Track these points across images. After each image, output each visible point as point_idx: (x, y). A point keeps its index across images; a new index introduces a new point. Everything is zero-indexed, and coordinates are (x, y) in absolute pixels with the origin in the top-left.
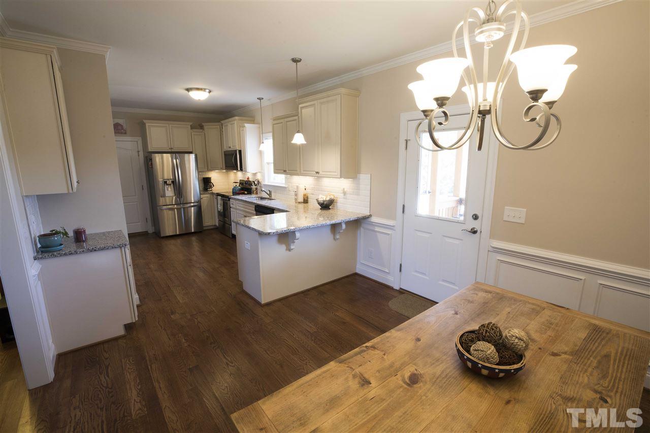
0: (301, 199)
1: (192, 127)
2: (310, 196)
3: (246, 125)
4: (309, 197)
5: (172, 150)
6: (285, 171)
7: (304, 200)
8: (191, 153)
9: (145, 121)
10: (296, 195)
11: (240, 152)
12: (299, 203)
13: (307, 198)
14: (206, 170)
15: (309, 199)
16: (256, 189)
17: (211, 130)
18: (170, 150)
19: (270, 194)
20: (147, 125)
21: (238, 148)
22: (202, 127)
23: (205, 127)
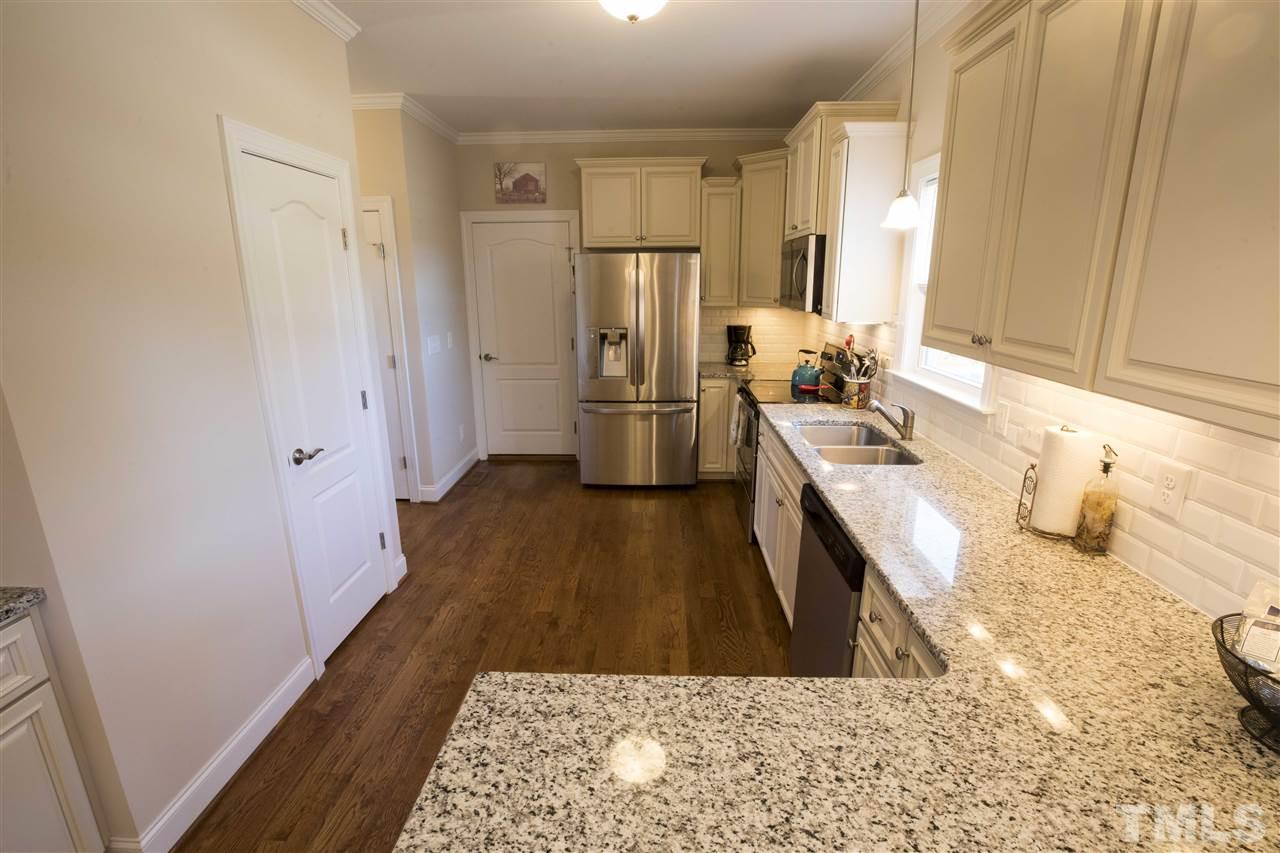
0: (1059, 516)
1: (706, 172)
2: (1128, 515)
3: (851, 127)
4: (1124, 520)
5: (645, 244)
6: (979, 341)
7: (1082, 529)
8: (696, 250)
9: (580, 162)
10: (1032, 484)
11: (821, 241)
12: (1043, 534)
13: (1111, 521)
14: (736, 304)
15: (1118, 532)
16: (864, 388)
17: (757, 175)
18: (637, 244)
19: (906, 426)
20: (584, 172)
21: (814, 228)
22: (738, 170)
23: (746, 169)
